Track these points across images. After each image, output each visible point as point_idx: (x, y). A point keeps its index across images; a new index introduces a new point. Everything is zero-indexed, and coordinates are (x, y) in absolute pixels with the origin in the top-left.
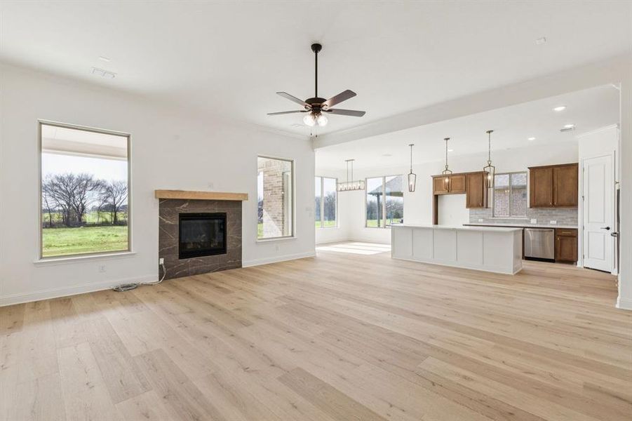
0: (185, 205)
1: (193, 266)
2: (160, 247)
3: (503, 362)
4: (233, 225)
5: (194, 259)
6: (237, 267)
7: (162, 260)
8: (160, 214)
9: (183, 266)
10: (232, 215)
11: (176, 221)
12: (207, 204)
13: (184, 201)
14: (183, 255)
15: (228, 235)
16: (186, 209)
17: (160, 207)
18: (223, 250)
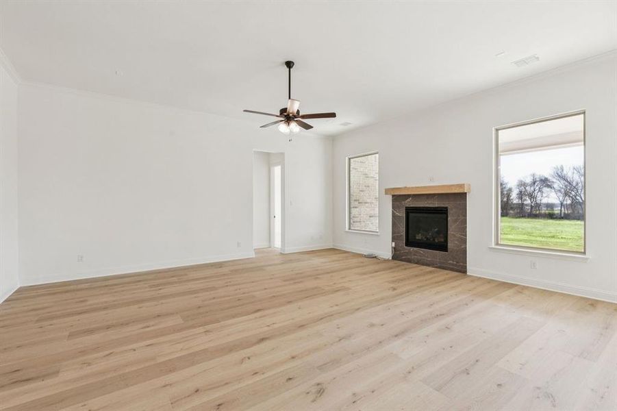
0: (408, 200)
1: (414, 255)
2: (393, 234)
3: (135, 350)
4: (456, 221)
5: (415, 249)
6: (460, 271)
7: (394, 244)
8: (393, 207)
9: (407, 253)
10: (454, 210)
11: (402, 214)
12: (427, 198)
13: (408, 196)
14: (408, 243)
15: (449, 232)
16: (410, 203)
17: (393, 201)
18: (443, 247)
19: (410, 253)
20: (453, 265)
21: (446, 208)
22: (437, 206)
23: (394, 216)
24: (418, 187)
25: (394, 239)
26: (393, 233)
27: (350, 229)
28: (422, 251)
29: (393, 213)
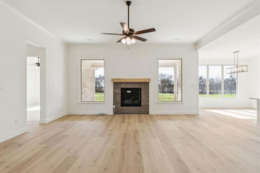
0: (123, 85)
1: (126, 110)
4: (144, 94)
5: (127, 107)
6: (146, 114)
7: (114, 106)
8: (114, 88)
9: (122, 110)
10: (144, 89)
11: (119, 91)
12: (132, 84)
13: (123, 83)
14: (122, 105)
15: (142, 98)
16: (123, 86)
17: (114, 85)
18: (140, 105)
19: (123, 110)
20: (144, 111)
21: (141, 88)
22: (137, 87)
23: (114, 92)
24: (130, 79)
25: (114, 104)
26: (114, 101)
27: (81, 101)
28: (129, 108)
29: (114, 91)
